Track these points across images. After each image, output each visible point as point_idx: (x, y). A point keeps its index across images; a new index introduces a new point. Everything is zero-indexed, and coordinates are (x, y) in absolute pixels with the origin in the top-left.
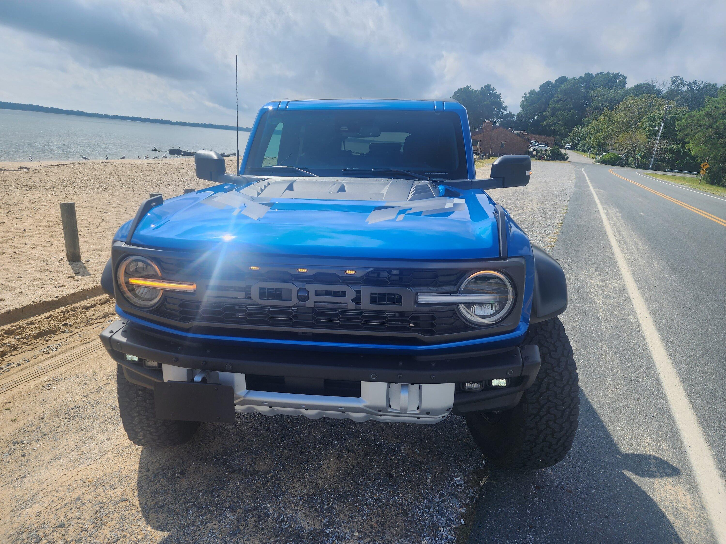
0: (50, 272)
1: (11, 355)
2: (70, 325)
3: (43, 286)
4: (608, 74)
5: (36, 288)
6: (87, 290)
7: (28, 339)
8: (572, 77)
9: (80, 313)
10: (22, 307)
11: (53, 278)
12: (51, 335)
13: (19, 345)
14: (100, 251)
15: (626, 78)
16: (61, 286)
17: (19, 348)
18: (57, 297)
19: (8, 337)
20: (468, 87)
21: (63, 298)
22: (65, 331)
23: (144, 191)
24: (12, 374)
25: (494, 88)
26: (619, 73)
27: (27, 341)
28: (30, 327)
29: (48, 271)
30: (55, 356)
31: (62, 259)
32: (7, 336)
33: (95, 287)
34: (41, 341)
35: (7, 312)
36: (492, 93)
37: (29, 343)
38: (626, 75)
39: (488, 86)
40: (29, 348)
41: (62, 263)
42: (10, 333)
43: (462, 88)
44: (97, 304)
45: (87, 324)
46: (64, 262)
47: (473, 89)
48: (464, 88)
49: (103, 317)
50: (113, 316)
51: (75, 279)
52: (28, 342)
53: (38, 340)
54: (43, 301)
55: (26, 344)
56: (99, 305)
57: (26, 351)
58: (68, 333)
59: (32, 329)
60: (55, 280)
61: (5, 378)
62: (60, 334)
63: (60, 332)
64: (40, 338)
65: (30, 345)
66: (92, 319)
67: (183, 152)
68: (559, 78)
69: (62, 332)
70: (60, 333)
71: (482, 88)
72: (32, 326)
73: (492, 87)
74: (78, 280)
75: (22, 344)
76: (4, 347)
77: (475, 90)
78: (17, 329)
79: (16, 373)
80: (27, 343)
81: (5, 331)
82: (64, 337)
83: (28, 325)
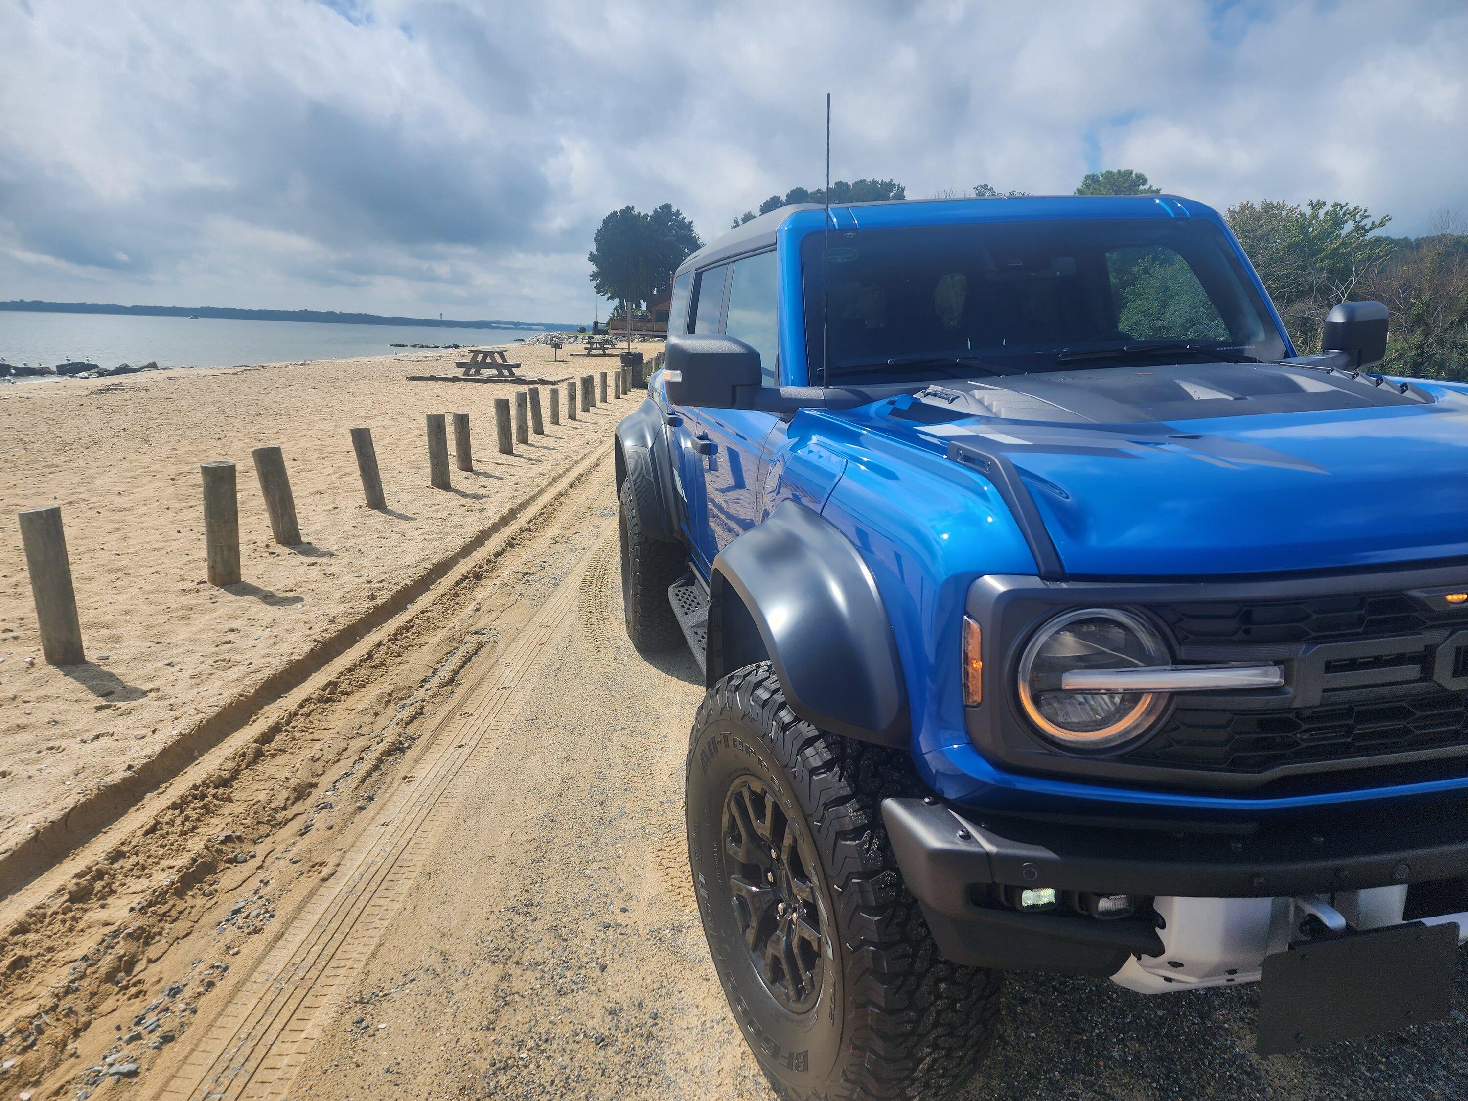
0: (25, 702)
1: (150, 961)
2: (239, 838)
3: (50, 745)
4: (874, 182)
5: (33, 754)
6: (190, 733)
7: (166, 903)
8: (815, 189)
9: (217, 799)
10: (64, 815)
11: (57, 717)
12: (210, 877)
13: (153, 926)
14: (103, 627)
15: (903, 190)
16: (97, 737)
17: (155, 934)
18: (130, 767)
19: (86, 911)
20: (629, 209)
21: (145, 766)
22: (236, 856)
23: (47, 467)
24: (215, 1020)
25: (678, 211)
26: (891, 180)
27: (165, 908)
28: (122, 867)
29: (17, 701)
30: (283, 934)
31: (32, 664)
32: (82, 908)
33: (204, 722)
34: (195, 901)
35: (32, 838)
36: (676, 221)
37: (174, 913)
38: (902, 185)
39: (667, 207)
40: (182, 926)
41: (36, 673)
42: (82, 897)
43: (618, 210)
44: (240, 766)
45: (273, 826)
46: (42, 672)
47: (639, 213)
48: (621, 211)
49: (297, 799)
50: (313, 790)
51: (119, 712)
52: (170, 910)
53: (190, 902)
54: (107, 787)
55: (168, 919)
56: (246, 768)
57: (178, 938)
58: (245, 861)
59: (131, 870)
60: (64, 723)
61: (206, 1034)
62: (229, 868)
63: (226, 862)
64: (191, 893)
65: (178, 918)
66: (276, 810)
67: (15, 368)
68: (792, 192)
69: (230, 861)
70: (227, 865)
71: (656, 211)
72: (127, 863)
73: (674, 209)
74: (130, 713)
75: (160, 921)
76: (122, 943)
77: (642, 214)
78: (94, 879)
79: (223, 1010)
80: (170, 916)
81: (70, 892)
82: (246, 875)
83: (112, 863)
